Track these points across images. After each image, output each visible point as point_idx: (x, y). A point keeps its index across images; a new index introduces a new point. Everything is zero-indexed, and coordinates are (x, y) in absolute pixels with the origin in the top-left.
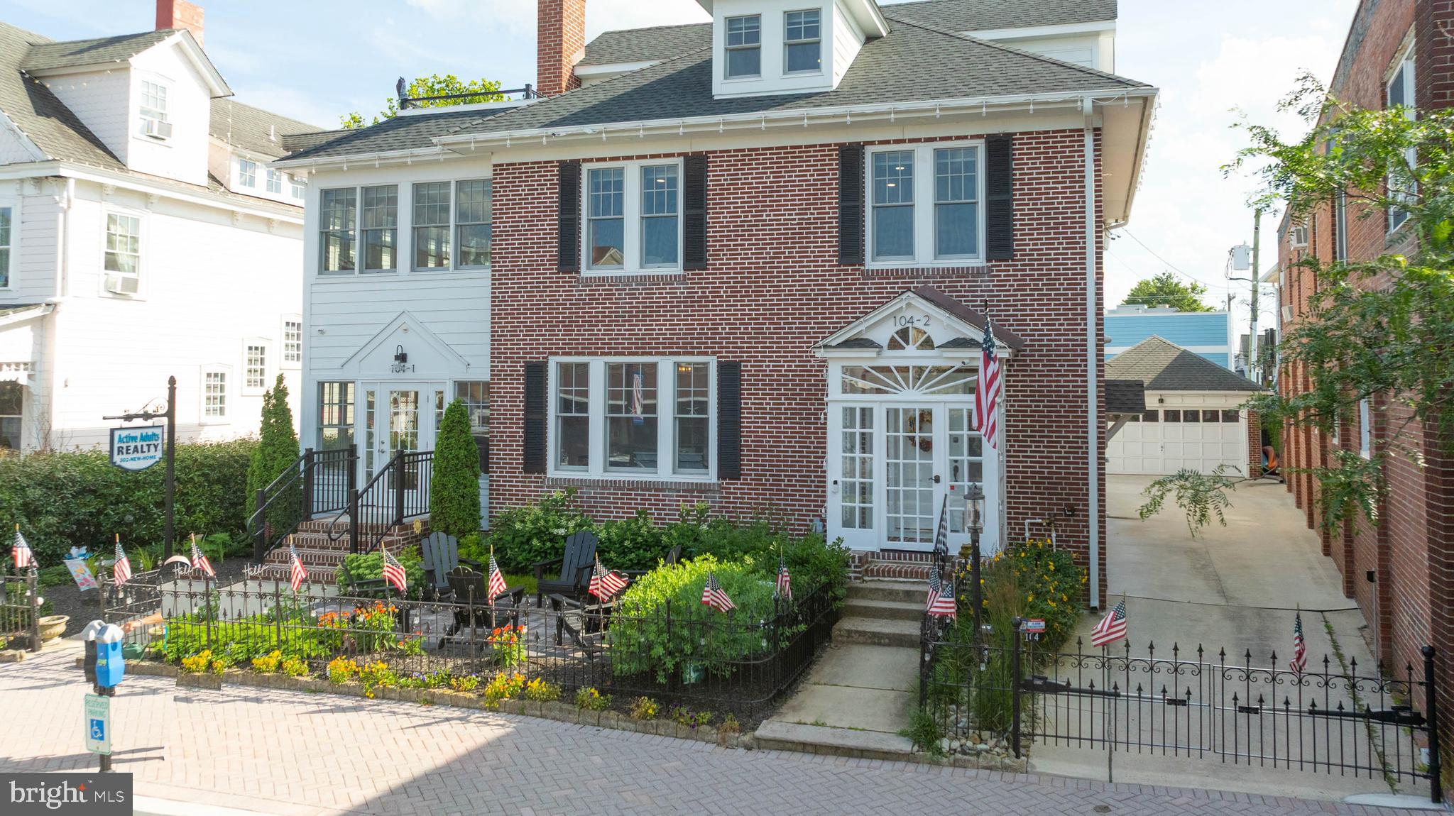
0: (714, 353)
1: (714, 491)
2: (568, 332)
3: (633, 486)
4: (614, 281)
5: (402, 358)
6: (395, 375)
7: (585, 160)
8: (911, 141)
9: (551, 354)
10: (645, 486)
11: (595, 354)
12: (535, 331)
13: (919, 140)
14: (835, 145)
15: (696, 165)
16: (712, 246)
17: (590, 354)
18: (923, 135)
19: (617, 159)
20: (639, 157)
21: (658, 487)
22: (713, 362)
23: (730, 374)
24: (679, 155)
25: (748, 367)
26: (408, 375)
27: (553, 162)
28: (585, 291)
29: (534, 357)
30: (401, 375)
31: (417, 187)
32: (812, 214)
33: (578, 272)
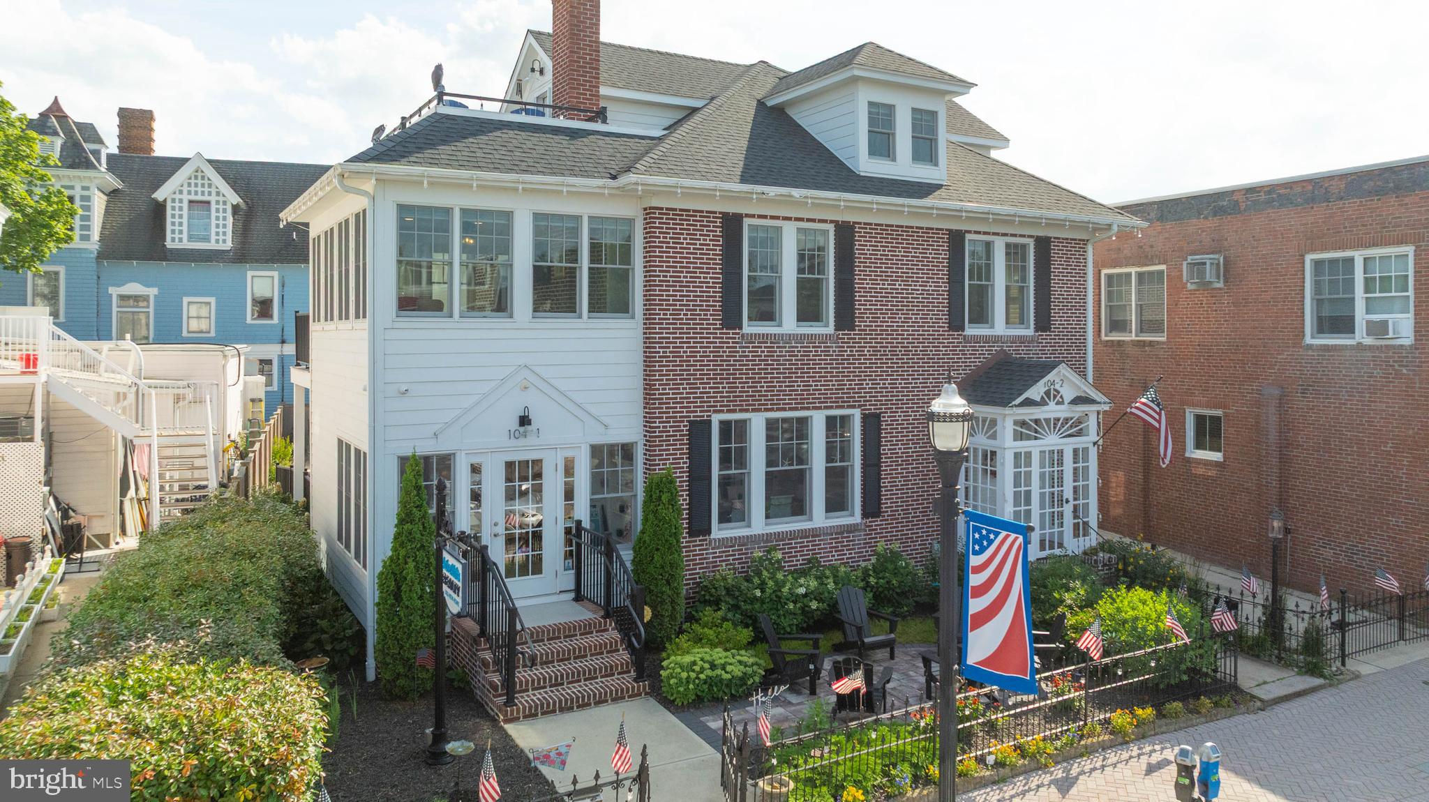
0: (860, 406)
1: (859, 530)
2: (733, 389)
3: (793, 535)
4: (775, 338)
5: (524, 421)
6: (513, 442)
7: (748, 216)
8: (994, 234)
9: (715, 412)
10: (804, 534)
11: (759, 410)
12: (699, 388)
13: (997, 234)
14: (946, 230)
15: (845, 232)
16: (859, 308)
17: (754, 410)
18: (1000, 231)
19: (777, 218)
20: (798, 219)
21: (814, 533)
22: (857, 414)
23: (872, 423)
24: (832, 222)
25: (886, 418)
26: (531, 440)
27: (715, 213)
28: (748, 347)
29: (699, 415)
30: (522, 442)
32: (931, 287)
33: (741, 328)
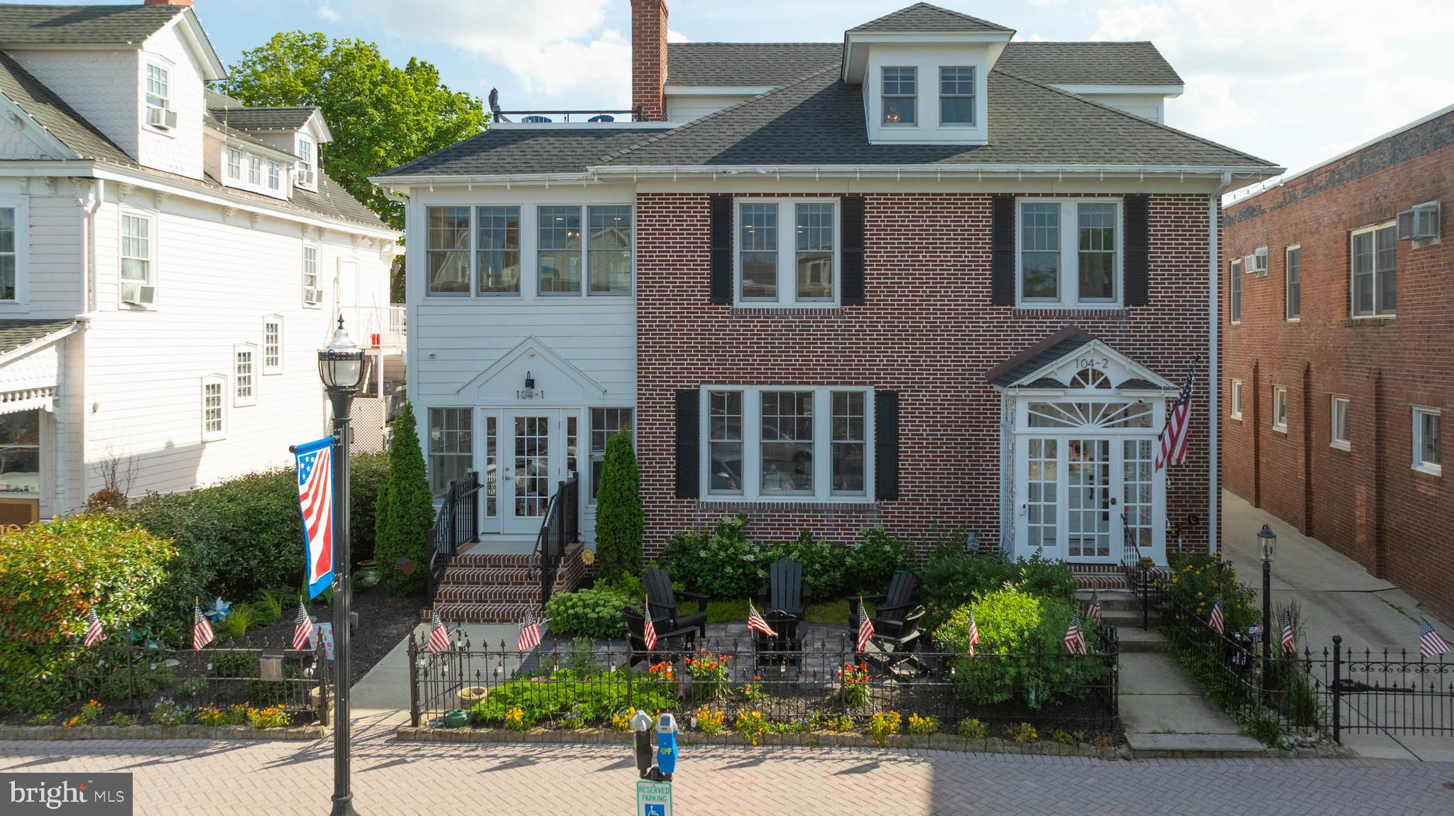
0: (871, 383)
1: (872, 511)
2: (722, 362)
3: (790, 508)
4: (769, 313)
5: (530, 383)
6: (521, 401)
7: (737, 195)
8: (1058, 195)
9: (703, 382)
10: (802, 508)
11: (751, 383)
12: (686, 360)
13: (1065, 195)
14: (988, 194)
15: (853, 206)
16: (870, 282)
17: (745, 383)
18: (1069, 191)
19: (772, 195)
20: (794, 195)
21: (816, 509)
22: (870, 393)
23: (888, 402)
24: (836, 195)
25: (905, 398)
26: (537, 401)
27: (703, 194)
28: (739, 322)
29: (685, 385)
30: (528, 401)
31: (542, 210)
32: (967, 257)
33: (731, 303)
